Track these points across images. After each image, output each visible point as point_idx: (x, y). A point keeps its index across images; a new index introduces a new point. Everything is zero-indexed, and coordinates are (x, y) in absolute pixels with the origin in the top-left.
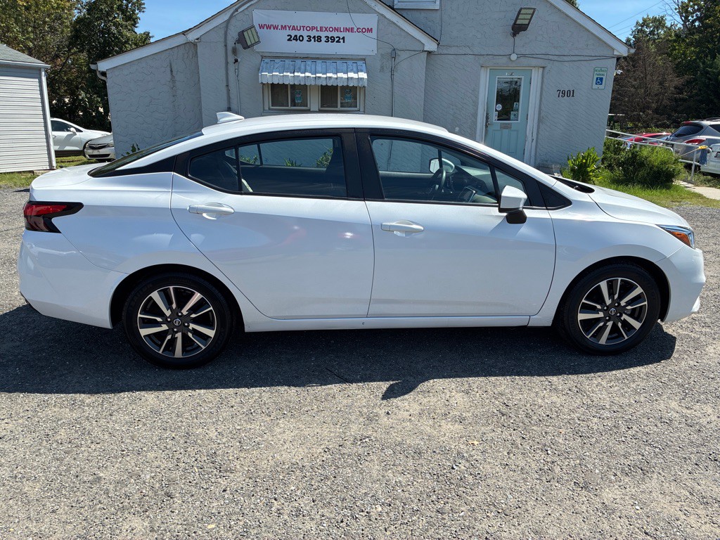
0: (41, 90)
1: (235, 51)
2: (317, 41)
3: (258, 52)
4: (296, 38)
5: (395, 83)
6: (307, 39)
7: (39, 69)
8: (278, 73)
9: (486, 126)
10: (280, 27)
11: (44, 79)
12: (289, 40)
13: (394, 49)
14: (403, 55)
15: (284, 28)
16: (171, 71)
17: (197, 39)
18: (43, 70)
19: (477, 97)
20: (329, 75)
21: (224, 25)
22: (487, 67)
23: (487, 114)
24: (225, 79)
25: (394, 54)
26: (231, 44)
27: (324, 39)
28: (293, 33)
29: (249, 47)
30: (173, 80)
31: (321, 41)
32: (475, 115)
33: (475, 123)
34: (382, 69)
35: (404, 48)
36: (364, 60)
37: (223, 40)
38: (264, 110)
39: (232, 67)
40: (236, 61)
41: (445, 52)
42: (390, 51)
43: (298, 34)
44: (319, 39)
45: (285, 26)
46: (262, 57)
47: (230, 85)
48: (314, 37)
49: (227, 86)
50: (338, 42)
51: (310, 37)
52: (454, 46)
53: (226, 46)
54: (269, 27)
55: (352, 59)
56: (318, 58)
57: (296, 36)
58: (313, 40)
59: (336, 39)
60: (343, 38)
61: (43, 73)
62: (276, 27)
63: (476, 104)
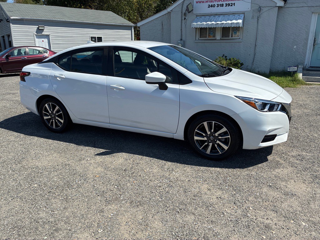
0: (132, 35)
1: (185, 14)
2: (222, 6)
3: (195, 14)
4: (212, 6)
5: (259, 24)
6: (225, 5)
7: (131, 27)
8: (200, 23)
9: (314, 45)
10: (205, 2)
11: (133, 30)
12: (209, 7)
13: (260, 7)
14: (264, 10)
15: (207, 2)
16: (162, 25)
17: (171, 11)
18: (133, 27)
19: (309, 29)
20: (223, 22)
21: (182, 3)
22: (316, 13)
23: (315, 39)
24: (180, 27)
25: (260, 9)
26: (184, 11)
27: (224, 5)
28: (211, 4)
29: (190, 12)
30: (163, 29)
31: (223, 6)
32: (307, 39)
33: (306, 44)
34: (253, 17)
35: (266, 6)
36: (244, 13)
37: (181, 10)
38: (196, 39)
39: (183, 21)
40: (185, 18)
41: (291, 6)
42: (257, 8)
43: (213, 4)
44: (222, 5)
45: (207, 1)
46: (197, 16)
47: (183, 29)
48: (220, 5)
49: (181, 30)
50: (231, 6)
51: (218, 5)
52: (296, 3)
53: (182, 12)
54: (200, 2)
55: (238, 14)
56: (222, 15)
57: (212, 5)
58: (219, 6)
59: (231, 5)
60: (234, 4)
61: (133, 28)
62: (203, 2)
63: (308, 34)
